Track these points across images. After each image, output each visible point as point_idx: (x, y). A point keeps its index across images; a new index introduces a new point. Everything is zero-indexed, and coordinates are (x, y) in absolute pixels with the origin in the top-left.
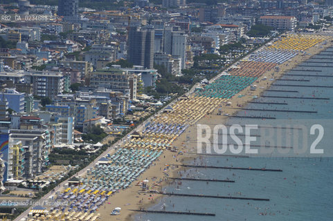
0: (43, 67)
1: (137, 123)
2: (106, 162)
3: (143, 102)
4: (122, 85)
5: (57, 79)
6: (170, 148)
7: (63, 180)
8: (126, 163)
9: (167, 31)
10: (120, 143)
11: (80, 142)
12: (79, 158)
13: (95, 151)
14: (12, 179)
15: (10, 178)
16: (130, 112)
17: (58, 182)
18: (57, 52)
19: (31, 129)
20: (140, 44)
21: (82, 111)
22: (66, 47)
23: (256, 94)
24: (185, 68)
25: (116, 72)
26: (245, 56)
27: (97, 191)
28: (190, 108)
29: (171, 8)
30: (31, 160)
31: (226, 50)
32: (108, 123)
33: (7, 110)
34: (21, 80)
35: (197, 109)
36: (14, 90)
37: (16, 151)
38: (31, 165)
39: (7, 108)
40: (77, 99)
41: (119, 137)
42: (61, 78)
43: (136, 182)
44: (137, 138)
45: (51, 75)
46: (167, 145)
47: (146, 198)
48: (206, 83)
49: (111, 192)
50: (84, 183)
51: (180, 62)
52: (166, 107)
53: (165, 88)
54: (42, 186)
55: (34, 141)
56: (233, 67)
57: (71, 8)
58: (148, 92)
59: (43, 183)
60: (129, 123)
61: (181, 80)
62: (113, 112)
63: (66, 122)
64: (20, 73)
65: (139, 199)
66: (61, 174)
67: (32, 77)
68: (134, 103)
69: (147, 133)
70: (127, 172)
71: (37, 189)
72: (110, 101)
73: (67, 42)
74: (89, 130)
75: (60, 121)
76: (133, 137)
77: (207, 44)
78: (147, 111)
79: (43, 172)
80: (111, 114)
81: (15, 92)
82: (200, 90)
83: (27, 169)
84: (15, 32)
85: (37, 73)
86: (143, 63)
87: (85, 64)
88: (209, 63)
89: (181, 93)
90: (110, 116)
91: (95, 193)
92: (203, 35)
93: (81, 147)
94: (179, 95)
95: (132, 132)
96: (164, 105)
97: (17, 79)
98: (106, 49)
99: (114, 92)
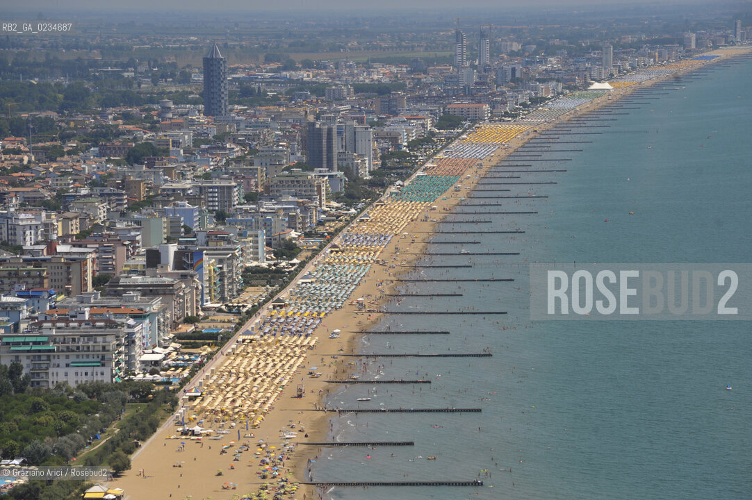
0: (207, 176)
1: (333, 235)
2: (310, 281)
3: (334, 210)
4: (307, 191)
5: (230, 188)
6: (378, 262)
7: (265, 302)
8: (332, 281)
9: (349, 126)
10: (319, 258)
11: (272, 259)
12: (275, 278)
13: (293, 269)
14: (209, 303)
15: (207, 302)
16: (320, 223)
17: (261, 305)
18: (218, 158)
19: (221, 245)
20: (321, 143)
21: (268, 223)
22: (227, 152)
23: (462, 196)
24: (372, 170)
25: (300, 176)
26: (438, 152)
27: (308, 312)
28: (389, 215)
29: (336, 100)
30: (226, 281)
31: (415, 146)
32: (299, 236)
33: (182, 227)
34: (189, 192)
35: (398, 215)
36: (186, 203)
37: (210, 271)
38: (226, 287)
39: (182, 224)
40: (262, 210)
41: (315, 252)
42: (235, 187)
43: (348, 302)
44: (337, 252)
45: (222, 184)
46: (374, 259)
47: (364, 318)
48: (401, 186)
49: (324, 313)
50: (290, 305)
51: (367, 162)
52: (362, 214)
53: (356, 193)
54: (245, 310)
55: (228, 259)
56: (428, 165)
57: (220, 106)
58: (337, 198)
59: (244, 306)
60: (322, 236)
61: (371, 184)
62: (303, 223)
63: (257, 236)
64: (187, 184)
65: (357, 320)
66: (261, 295)
67: (201, 188)
68: (324, 212)
69: (347, 245)
70: (336, 291)
71: (239, 313)
72: (298, 211)
73: (228, 146)
74: (280, 246)
75: (250, 236)
76: (332, 252)
77: (394, 139)
78: (341, 221)
79: (239, 295)
80: (300, 226)
81: (188, 206)
82: (397, 194)
83: (222, 292)
84: (164, 138)
85: (207, 182)
86: (325, 165)
87: (257, 169)
88: (399, 162)
89: (375, 197)
90: (299, 228)
91: (306, 315)
92: (386, 129)
93: (275, 265)
94: (373, 201)
95: (329, 245)
96: (359, 213)
97: (184, 190)
98: (277, 151)
99: (301, 200)
